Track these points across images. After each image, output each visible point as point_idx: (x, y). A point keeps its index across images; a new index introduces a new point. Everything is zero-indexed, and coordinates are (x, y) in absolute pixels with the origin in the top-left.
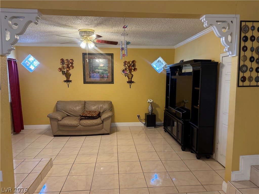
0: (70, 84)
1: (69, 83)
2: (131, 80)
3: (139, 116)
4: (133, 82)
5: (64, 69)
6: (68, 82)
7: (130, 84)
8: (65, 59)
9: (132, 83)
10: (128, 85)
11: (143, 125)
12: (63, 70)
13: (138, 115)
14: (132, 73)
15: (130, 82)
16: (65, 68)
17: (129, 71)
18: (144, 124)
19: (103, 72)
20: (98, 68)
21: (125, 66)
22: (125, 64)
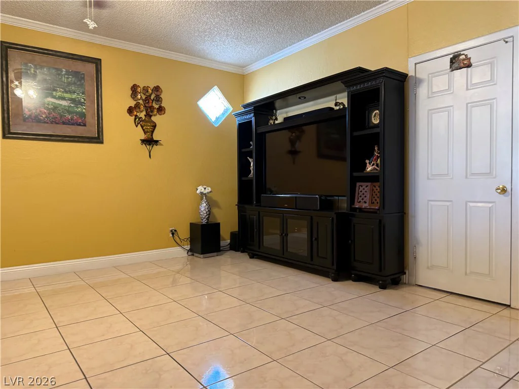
2: (152, 135)
3: (175, 231)
4: (156, 142)
7: (148, 147)
9: (155, 146)
10: (144, 149)
11: (185, 254)
13: (171, 229)
14: (153, 118)
15: (150, 142)
17: (144, 113)
18: (186, 252)
19: (70, 107)
20: (54, 93)
21: (133, 98)
22: (134, 92)
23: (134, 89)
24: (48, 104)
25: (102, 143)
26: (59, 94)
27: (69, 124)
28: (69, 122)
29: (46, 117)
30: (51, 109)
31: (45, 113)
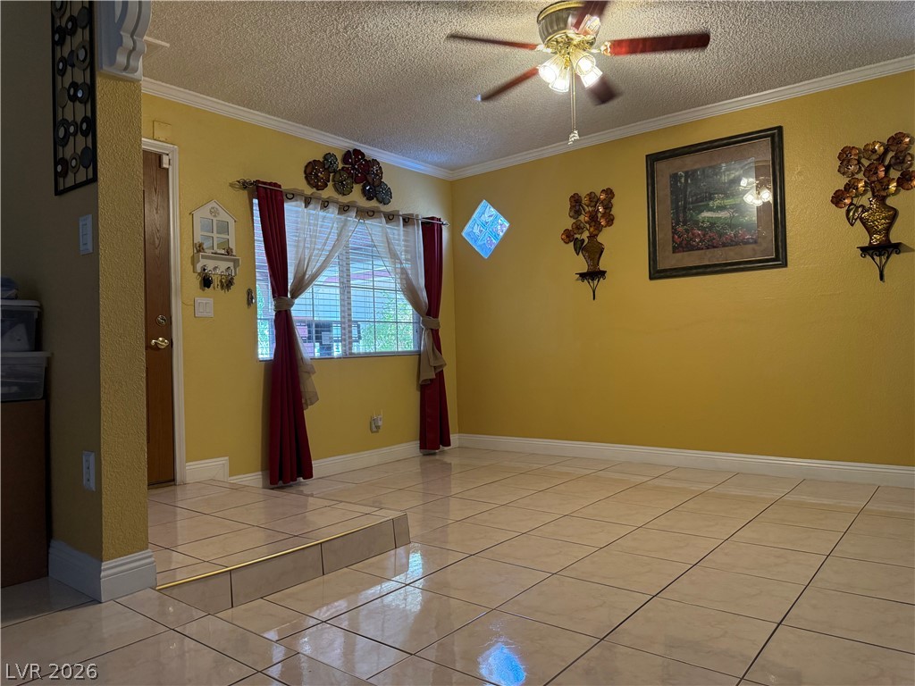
0: (602, 285)
1: (596, 282)
2: (888, 236)
4: (898, 247)
5: (582, 233)
6: (593, 280)
7: (877, 258)
8: (583, 193)
9: (893, 256)
10: (869, 263)
12: (578, 236)
14: (890, 201)
15: (882, 249)
16: (582, 225)
17: (869, 194)
19: (731, 218)
20: (711, 203)
21: (844, 174)
22: (845, 163)
23: (845, 157)
24: (703, 222)
25: (785, 265)
26: (717, 203)
27: (732, 245)
28: (732, 241)
29: (700, 242)
30: (706, 228)
31: (699, 235)
